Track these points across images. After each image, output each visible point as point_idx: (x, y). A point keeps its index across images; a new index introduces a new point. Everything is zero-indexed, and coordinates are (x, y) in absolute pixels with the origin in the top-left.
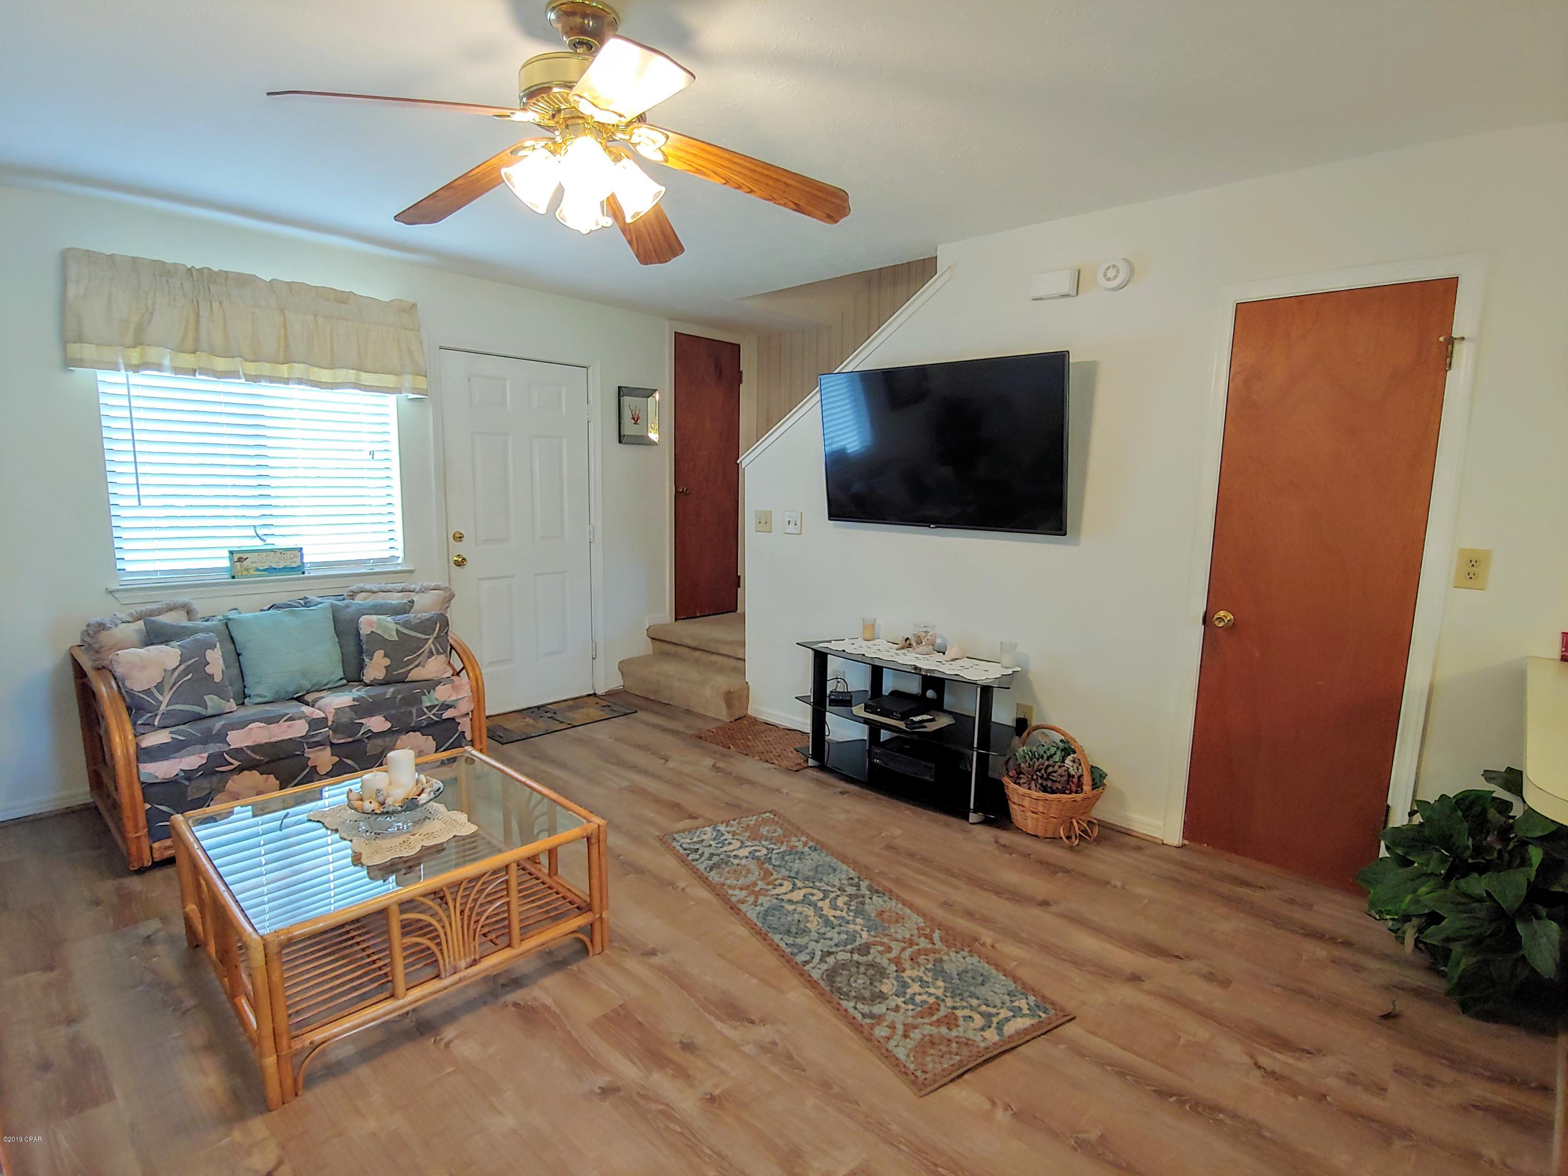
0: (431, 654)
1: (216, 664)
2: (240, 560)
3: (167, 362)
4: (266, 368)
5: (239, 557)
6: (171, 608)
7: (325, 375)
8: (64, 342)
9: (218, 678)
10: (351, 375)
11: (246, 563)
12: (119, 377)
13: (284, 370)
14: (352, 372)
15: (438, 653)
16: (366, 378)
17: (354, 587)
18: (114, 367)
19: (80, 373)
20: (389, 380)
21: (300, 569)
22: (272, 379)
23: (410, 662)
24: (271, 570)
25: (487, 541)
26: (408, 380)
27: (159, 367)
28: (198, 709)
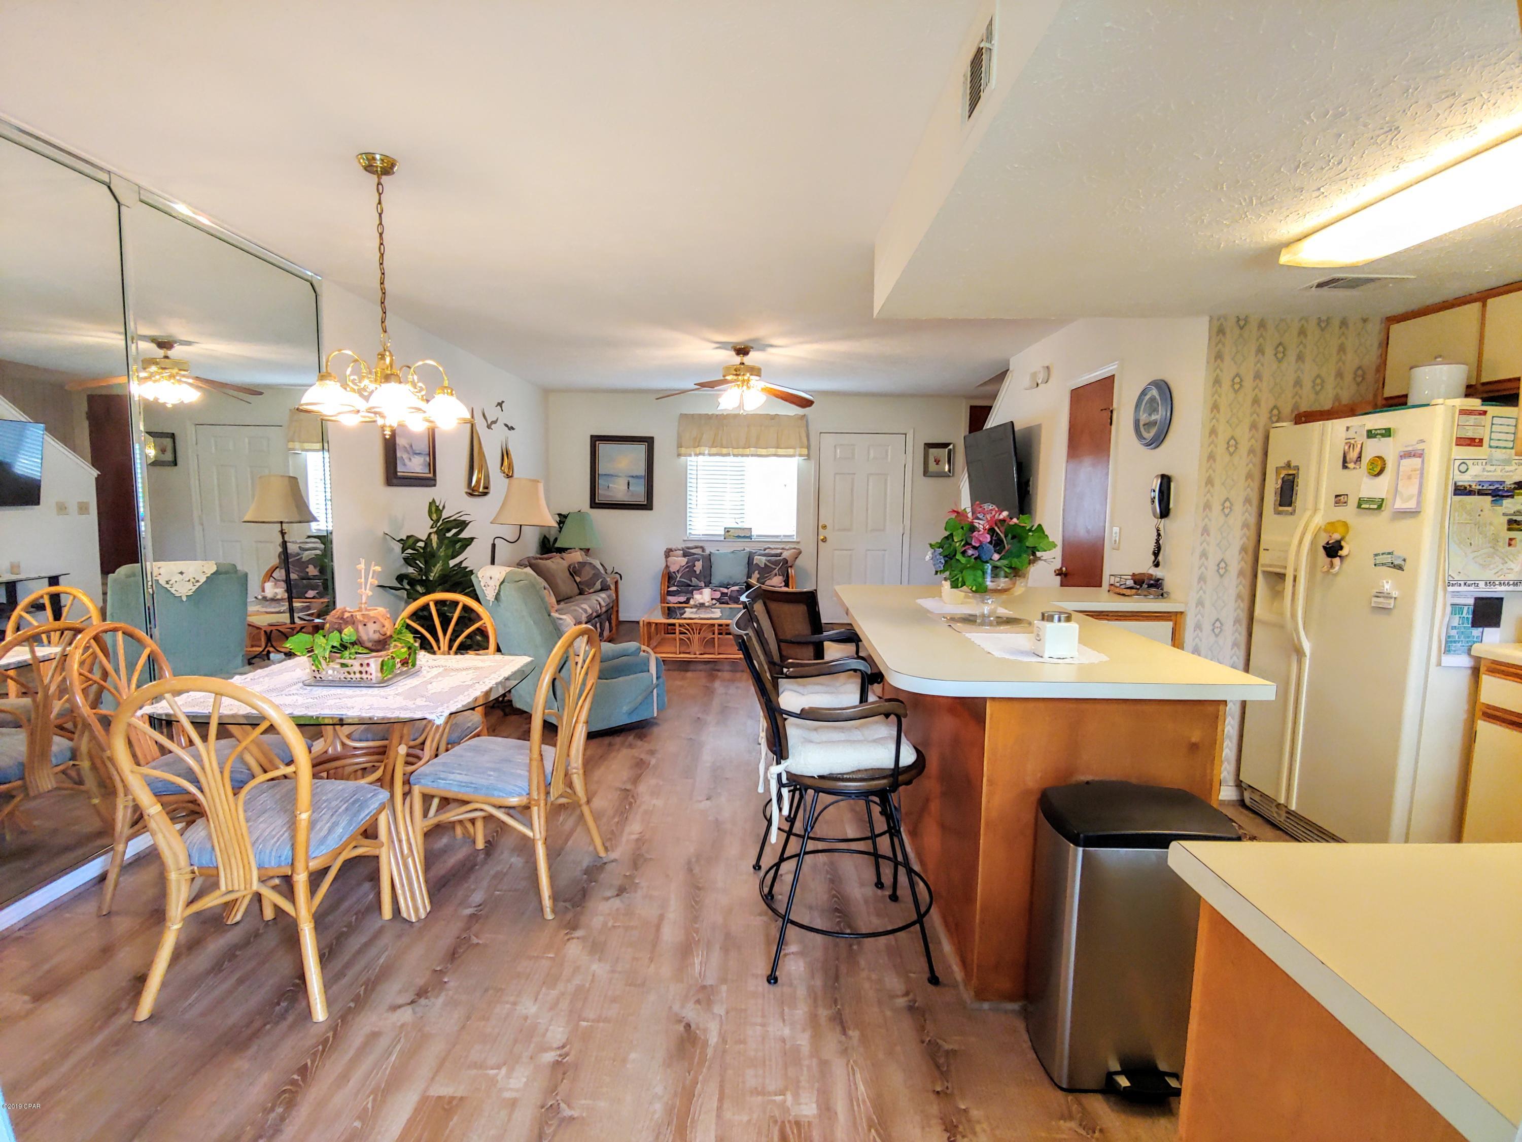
0: (776, 575)
1: (699, 566)
2: (728, 531)
3: (707, 452)
4: (740, 451)
5: (727, 531)
6: (696, 547)
7: (763, 451)
8: (678, 447)
9: (698, 572)
10: (772, 451)
11: (730, 533)
12: (693, 458)
13: (747, 451)
14: (774, 449)
15: (779, 575)
16: (780, 451)
17: (766, 547)
18: (690, 455)
19: (683, 458)
20: (791, 451)
21: (750, 537)
22: (742, 455)
23: (767, 577)
24: (739, 537)
25: (839, 530)
26: (798, 451)
27: (704, 454)
28: (689, 582)
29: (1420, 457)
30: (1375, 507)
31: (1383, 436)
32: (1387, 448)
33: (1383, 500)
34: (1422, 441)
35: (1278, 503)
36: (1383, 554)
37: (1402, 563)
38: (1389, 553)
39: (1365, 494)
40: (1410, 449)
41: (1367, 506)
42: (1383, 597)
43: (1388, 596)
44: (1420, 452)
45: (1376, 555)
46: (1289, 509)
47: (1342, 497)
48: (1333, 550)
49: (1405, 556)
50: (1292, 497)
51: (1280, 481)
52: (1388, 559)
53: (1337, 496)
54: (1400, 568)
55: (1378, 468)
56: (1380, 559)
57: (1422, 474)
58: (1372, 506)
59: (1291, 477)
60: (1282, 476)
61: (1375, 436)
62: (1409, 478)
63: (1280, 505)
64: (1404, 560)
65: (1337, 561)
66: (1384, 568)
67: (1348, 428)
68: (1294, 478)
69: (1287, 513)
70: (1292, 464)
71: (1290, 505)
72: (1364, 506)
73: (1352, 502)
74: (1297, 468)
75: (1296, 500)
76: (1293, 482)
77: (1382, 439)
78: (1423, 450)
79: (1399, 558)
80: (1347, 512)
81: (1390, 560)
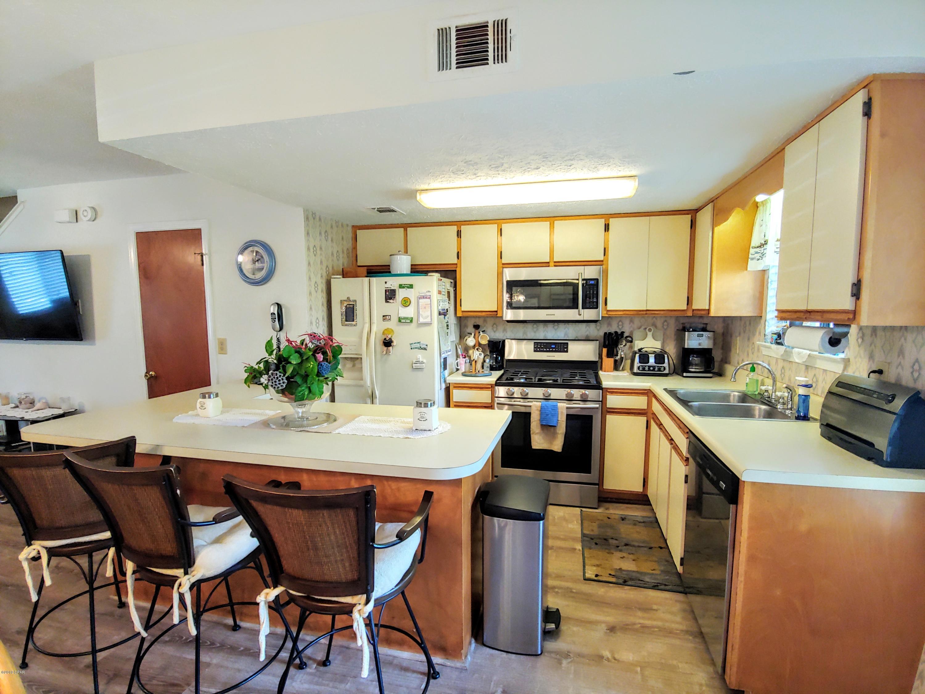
29: (429, 299)
30: (409, 321)
31: (408, 287)
32: (411, 294)
33: (412, 318)
34: (429, 292)
35: (344, 320)
36: (414, 343)
37: (426, 347)
38: (418, 343)
39: (402, 315)
40: (423, 295)
41: (405, 321)
42: (420, 363)
43: (423, 363)
44: (429, 296)
45: (411, 344)
46: (354, 323)
47: (387, 317)
48: (388, 343)
50: (354, 316)
51: (344, 308)
52: (418, 345)
53: (384, 316)
54: (425, 349)
55: (406, 302)
56: (413, 346)
57: (431, 306)
58: (407, 321)
59: (351, 306)
60: (345, 305)
61: (404, 287)
62: (425, 308)
63: (346, 321)
64: (427, 345)
65: (391, 348)
66: (417, 350)
67: (386, 283)
68: (353, 306)
69: (351, 325)
70: (351, 299)
71: (353, 321)
72: (402, 321)
73: (394, 319)
74: (355, 301)
75: (356, 318)
76: (354, 309)
77: (408, 289)
78: (430, 296)
79: (423, 344)
80: (392, 324)
81: (419, 346)
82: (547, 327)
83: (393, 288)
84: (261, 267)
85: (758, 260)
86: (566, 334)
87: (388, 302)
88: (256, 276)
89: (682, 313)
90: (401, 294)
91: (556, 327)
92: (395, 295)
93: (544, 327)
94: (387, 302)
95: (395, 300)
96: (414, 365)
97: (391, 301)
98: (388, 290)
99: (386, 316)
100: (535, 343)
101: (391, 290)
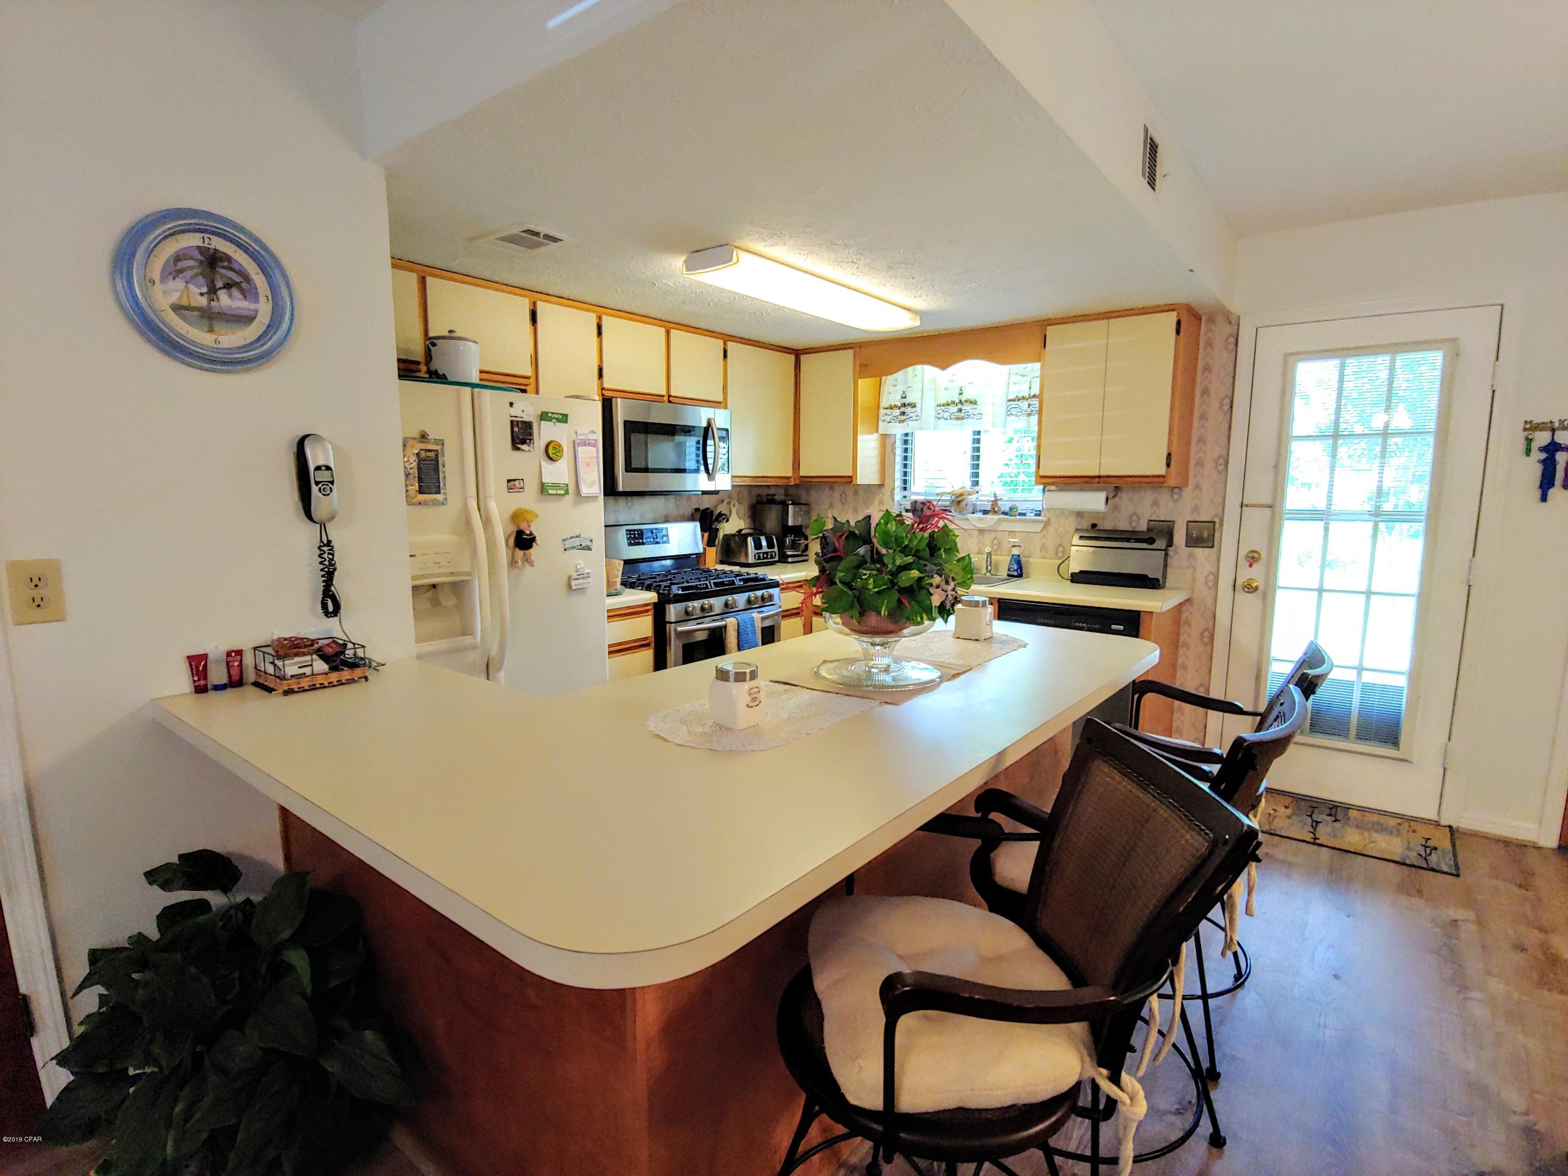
29: (594, 446)
31: (559, 420)
32: (563, 434)
33: (567, 485)
34: (594, 432)
35: (413, 488)
36: (571, 538)
37: (590, 543)
38: (577, 537)
39: (546, 478)
40: (584, 437)
41: (555, 492)
42: (582, 578)
43: (587, 577)
44: (593, 442)
45: (564, 540)
46: (440, 497)
47: (517, 482)
48: (524, 541)
49: (591, 537)
50: (438, 481)
51: (413, 458)
52: (576, 542)
53: (509, 481)
54: (589, 548)
55: (551, 453)
56: (568, 544)
57: (597, 462)
58: (559, 492)
59: (432, 454)
60: (414, 450)
61: (550, 420)
62: (588, 465)
63: (421, 491)
64: (591, 541)
65: (532, 551)
66: (575, 551)
67: (511, 404)
68: (437, 455)
69: (435, 503)
70: (431, 436)
71: (438, 492)
72: (550, 492)
73: (531, 487)
74: (441, 443)
75: (445, 484)
76: (438, 462)
77: (557, 424)
78: (596, 440)
79: (586, 539)
80: (527, 500)
81: (579, 543)
82: (618, 505)
83: (526, 419)
84: (244, 313)
85: (889, 422)
86: (642, 515)
87: (519, 449)
88: (221, 338)
89: (786, 481)
90: (545, 433)
91: (630, 504)
92: (531, 434)
93: (614, 504)
94: (515, 447)
95: (531, 445)
96: (573, 583)
97: (524, 447)
98: (517, 422)
99: (515, 480)
100: (627, 530)
101: (522, 422)
